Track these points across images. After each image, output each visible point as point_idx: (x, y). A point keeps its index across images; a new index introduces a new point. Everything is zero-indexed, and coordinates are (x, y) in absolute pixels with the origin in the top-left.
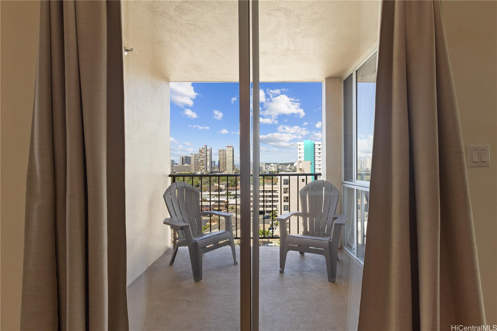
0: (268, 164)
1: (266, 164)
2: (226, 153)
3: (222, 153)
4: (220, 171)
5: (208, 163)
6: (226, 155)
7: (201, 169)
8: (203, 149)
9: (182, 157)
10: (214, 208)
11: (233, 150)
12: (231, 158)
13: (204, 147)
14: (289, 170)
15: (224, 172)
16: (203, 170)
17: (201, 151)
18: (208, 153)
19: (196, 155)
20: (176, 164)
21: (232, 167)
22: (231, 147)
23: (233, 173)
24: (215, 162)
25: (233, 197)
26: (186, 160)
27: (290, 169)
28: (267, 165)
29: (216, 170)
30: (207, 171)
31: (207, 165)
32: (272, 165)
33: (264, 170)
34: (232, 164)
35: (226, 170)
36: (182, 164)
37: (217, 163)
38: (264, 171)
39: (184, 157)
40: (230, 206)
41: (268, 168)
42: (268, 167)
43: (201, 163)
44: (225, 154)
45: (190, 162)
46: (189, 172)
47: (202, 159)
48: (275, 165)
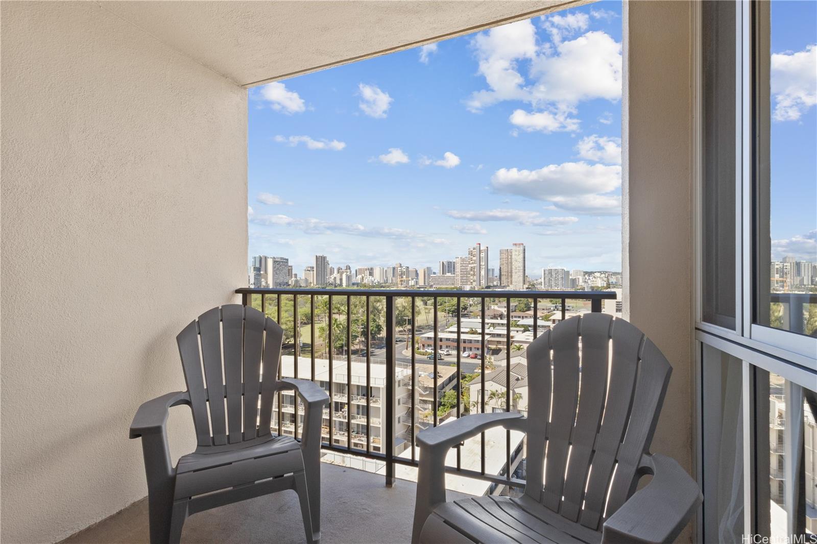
0: (590, 273)
1: (586, 273)
2: (511, 256)
3: (506, 255)
4: (502, 285)
5: (483, 273)
6: (511, 258)
7: (472, 281)
8: (474, 249)
9: (443, 263)
10: (489, 346)
11: (524, 250)
12: (521, 265)
13: (475, 246)
15: (509, 286)
16: (474, 284)
17: (471, 253)
18: (483, 255)
19: (463, 260)
20: (434, 273)
21: (521, 279)
22: (520, 244)
23: (523, 289)
24: (493, 270)
25: (522, 329)
26: (449, 267)
28: (586, 276)
29: (495, 283)
30: (480, 285)
31: (480, 275)
32: (597, 275)
33: (580, 284)
34: (521, 274)
35: (511, 283)
36: (443, 274)
37: (497, 273)
38: (582, 286)
39: (445, 263)
40: (515, 344)
41: (589, 281)
42: (589, 279)
43: (472, 273)
44: (509, 257)
45: (454, 271)
46: (453, 286)
47: (472, 265)
48: (603, 275)
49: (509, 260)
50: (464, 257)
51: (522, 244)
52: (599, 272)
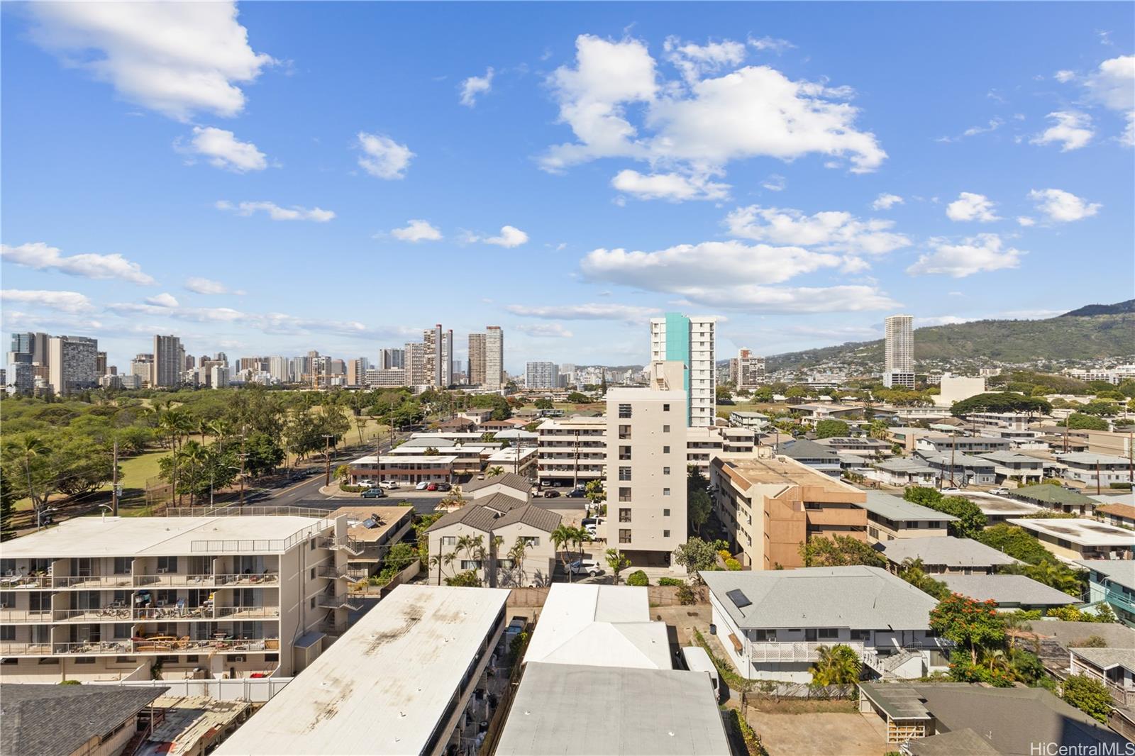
0: (582, 369)
1: (577, 367)
2: (485, 343)
3: (477, 343)
4: (473, 384)
5: (445, 367)
6: (484, 347)
7: (429, 378)
8: (432, 332)
9: (386, 352)
10: (456, 471)
11: (502, 336)
12: (498, 356)
13: (434, 327)
14: (628, 382)
15: (481, 385)
16: (433, 382)
17: (427, 338)
18: (445, 341)
19: (416, 348)
20: (373, 367)
21: (498, 375)
22: (496, 328)
23: (500, 388)
24: (459, 363)
25: (500, 444)
26: (392, 358)
27: (631, 379)
28: (578, 372)
29: (462, 381)
30: (441, 384)
31: (441, 370)
32: (591, 370)
34: (498, 368)
35: (485, 382)
36: (386, 368)
37: (465, 367)
38: (572, 383)
39: (389, 352)
40: (492, 466)
41: (581, 378)
42: (582, 375)
43: (429, 366)
44: (482, 345)
45: (403, 363)
46: (401, 386)
47: (430, 356)
48: (598, 371)
49: (482, 349)
50: (417, 344)
51: (499, 328)
52: (592, 366)
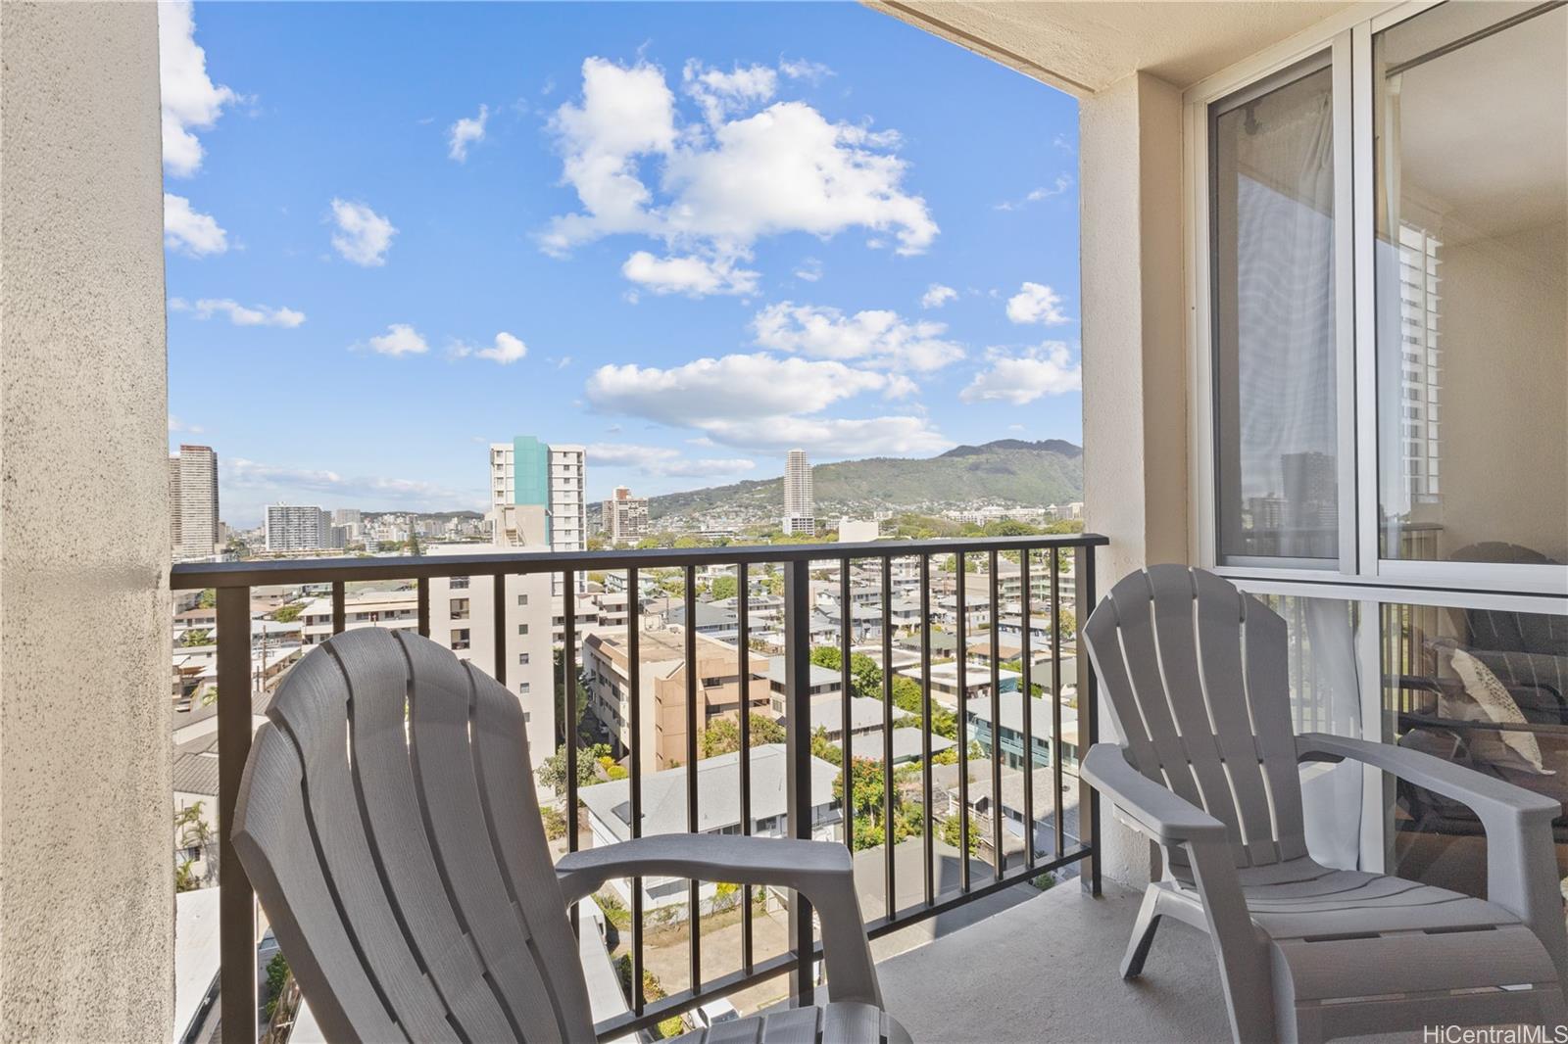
0: (373, 517)
1: (366, 515)
14: (453, 536)
27: (457, 532)
28: (366, 522)
32: (389, 519)
33: (354, 538)
38: (357, 541)
41: (372, 532)
42: (372, 528)
48: (400, 520)
52: (391, 514)
